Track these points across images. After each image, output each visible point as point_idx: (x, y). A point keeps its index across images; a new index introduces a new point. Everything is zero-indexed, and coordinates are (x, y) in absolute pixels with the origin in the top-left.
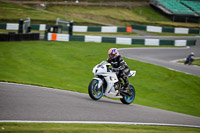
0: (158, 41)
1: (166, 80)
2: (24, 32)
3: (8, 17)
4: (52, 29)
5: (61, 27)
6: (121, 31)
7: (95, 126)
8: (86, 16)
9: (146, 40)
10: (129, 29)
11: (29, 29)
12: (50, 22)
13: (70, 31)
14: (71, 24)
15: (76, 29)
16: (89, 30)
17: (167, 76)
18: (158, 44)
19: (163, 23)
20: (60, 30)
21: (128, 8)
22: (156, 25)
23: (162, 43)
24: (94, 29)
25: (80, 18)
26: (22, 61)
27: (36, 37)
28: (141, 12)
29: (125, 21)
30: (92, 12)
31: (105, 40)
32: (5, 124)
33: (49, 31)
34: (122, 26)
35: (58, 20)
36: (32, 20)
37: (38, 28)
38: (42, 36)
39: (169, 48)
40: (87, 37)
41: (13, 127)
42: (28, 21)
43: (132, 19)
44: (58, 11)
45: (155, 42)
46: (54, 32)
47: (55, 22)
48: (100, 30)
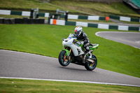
0: (127, 27)
1: (132, 54)
2: (34, 18)
3: (23, 7)
4: (53, 17)
5: (60, 15)
6: (102, 19)
7: (78, 84)
8: (78, 8)
9: (119, 26)
10: (108, 18)
11: (37, 16)
12: (52, 11)
13: (66, 18)
14: (67, 14)
15: (70, 17)
16: (79, 18)
17: (132, 52)
18: (127, 29)
19: (132, 15)
20: (59, 17)
21: (107, 4)
22: (126, 16)
23: (131, 29)
24: (83, 17)
25: (74, 10)
26: (31, 38)
27: (42, 22)
28: (116, 6)
29: (105, 12)
30: (82, 5)
31: (90, 25)
32: (14, 80)
33: (51, 18)
34: (103, 16)
35: (58, 10)
36: (40, 10)
37: (43, 15)
38: (46, 21)
39: (135, 32)
40: (77, 22)
41: (20, 82)
42: (37, 10)
43: (110, 11)
44: (58, 4)
45: (125, 28)
46: (54, 18)
47: (56, 11)
48: (87, 18)
